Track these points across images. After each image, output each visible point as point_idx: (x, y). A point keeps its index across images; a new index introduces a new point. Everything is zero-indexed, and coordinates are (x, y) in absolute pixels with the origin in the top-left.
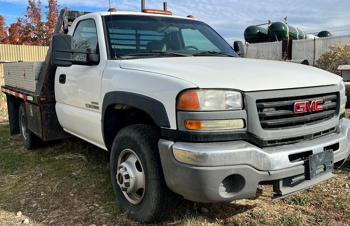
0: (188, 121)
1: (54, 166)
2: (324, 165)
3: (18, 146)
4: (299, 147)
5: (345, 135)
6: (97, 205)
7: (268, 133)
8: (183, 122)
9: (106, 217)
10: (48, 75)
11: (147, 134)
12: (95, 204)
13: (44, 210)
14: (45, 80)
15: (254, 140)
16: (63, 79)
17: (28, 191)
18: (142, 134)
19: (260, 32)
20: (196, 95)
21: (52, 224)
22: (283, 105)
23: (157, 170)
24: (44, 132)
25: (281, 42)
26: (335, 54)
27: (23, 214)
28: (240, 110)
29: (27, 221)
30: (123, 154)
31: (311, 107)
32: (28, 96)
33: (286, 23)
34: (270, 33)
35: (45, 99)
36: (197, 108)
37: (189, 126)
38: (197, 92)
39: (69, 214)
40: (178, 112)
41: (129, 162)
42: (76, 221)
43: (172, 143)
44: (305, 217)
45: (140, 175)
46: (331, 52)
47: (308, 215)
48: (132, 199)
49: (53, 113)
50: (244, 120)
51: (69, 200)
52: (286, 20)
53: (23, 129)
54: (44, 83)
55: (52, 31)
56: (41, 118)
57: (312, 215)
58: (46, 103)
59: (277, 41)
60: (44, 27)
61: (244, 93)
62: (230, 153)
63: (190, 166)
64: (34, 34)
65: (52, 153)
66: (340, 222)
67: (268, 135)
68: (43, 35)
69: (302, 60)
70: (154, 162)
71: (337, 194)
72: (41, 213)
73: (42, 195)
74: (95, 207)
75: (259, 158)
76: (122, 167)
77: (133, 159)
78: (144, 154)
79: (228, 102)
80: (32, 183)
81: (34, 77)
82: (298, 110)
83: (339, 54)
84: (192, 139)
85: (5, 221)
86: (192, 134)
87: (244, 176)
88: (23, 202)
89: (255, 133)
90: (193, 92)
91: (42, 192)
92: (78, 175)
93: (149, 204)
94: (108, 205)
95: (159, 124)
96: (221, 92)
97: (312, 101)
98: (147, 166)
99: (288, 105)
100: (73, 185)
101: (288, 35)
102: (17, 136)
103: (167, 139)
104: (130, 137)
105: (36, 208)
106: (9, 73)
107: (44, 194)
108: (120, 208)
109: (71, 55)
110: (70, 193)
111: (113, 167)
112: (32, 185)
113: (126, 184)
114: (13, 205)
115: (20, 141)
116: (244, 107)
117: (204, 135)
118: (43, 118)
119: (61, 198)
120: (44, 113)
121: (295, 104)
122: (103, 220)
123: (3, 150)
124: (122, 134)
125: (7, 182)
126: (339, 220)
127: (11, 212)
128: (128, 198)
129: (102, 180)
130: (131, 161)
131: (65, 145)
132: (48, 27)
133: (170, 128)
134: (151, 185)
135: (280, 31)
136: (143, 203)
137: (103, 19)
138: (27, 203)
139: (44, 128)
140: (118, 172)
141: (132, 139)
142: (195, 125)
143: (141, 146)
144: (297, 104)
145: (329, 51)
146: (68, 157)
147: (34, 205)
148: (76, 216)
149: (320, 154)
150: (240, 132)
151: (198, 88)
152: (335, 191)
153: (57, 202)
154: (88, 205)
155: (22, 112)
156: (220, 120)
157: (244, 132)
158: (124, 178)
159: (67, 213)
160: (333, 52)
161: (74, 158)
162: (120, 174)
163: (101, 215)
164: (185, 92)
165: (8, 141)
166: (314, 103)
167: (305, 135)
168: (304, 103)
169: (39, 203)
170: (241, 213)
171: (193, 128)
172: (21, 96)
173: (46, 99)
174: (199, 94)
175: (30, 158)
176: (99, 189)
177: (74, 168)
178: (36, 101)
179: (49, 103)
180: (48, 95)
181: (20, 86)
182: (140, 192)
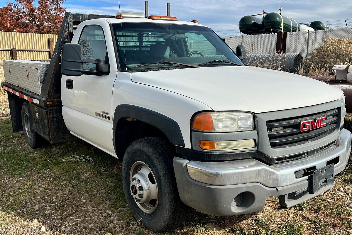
0: (202, 141)
1: (62, 169)
2: (326, 179)
3: (21, 144)
4: (304, 163)
5: (345, 148)
6: (110, 212)
7: (276, 151)
8: (198, 143)
9: (120, 225)
10: (54, 78)
11: (160, 148)
12: (107, 211)
13: (59, 217)
14: (51, 84)
15: (264, 159)
16: (70, 84)
17: (39, 195)
18: (155, 149)
19: (254, 23)
20: (211, 118)
21: (68, 232)
22: (291, 124)
23: (171, 184)
24: (51, 135)
25: (276, 34)
26: (329, 49)
27: (39, 221)
28: (251, 130)
29: (43, 229)
30: (135, 166)
31: (315, 124)
32: (33, 99)
33: (281, 14)
34: (265, 24)
35: (51, 103)
36: (211, 130)
37: (202, 146)
38: (211, 114)
39: (84, 222)
40: (193, 132)
41: (142, 173)
42: (91, 230)
43: (187, 161)
44: (305, 224)
45: (154, 187)
46: (324, 46)
47: (308, 221)
48: (144, 208)
49: (59, 116)
50: (255, 140)
51: (82, 207)
52: (280, 11)
53: (27, 128)
54: (50, 87)
55: (44, 17)
56: (48, 121)
57: (311, 221)
58: (53, 107)
59: (272, 33)
60: (37, 13)
61: (255, 114)
62: (242, 172)
63: (204, 184)
64: (26, 20)
65: (58, 153)
66: (337, 229)
67: (276, 153)
68: (36, 21)
69: (296, 54)
70: (167, 176)
71: (333, 198)
72: (56, 220)
73: (54, 200)
74: (108, 214)
75: (268, 176)
76: (135, 179)
77: (146, 171)
78: (157, 169)
79: (240, 123)
80: (43, 188)
81: (39, 80)
82: (304, 129)
83: (332, 48)
84: (206, 158)
85: (22, 229)
86: (206, 154)
87: (254, 193)
88: (36, 208)
89: (265, 152)
90: (207, 114)
91: (54, 198)
92: (87, 179)
93: (162, 215)
94: (120, 211)
95: (173, 142)
96: (234, 114)
97: (317, 119)
98: (161, 180)
99: (295, 124)
100: (84, 190)
101: (282, 26)
102: (19, 134)
103: (181, 156)
104: (144, 151)
105: (50, 215)
106: (10, 71)
107: (55, 199)
108: (132, 216)
109: (81, 66)
110: (82, 198)
111: (125, 177)
112: (42, 189)
113: (139, 195)
114: (27, 211)
115: (23, 139)
116: (255, 128)
117: (217, 155)
118: (50, 121)
119: (74, 205)
120: (50, 117)
121: (301, 124)
122: (117, 228)
123: (7, 148)
124: (135, 147)
125: (17, 186)
126: (336, 227)
127: (26, 218)
128: (141, 207)
129: (111, 184)
130: (144, 173)
131: (69, 144)
132: (40, 13)
133: (185, 146)
134: (165, 198)
135: (274, 22)
136: (156, 213)
137: (111, 27)
138: (41, 209)
139: (51, 131)
140: (132, 183)
141: (146, 153)
142: (209, 145)
143: (155, 161)
144: (304, 123)
145: (322, 44)
146: (75, 159)
147: (48, 212)
148: (91, 223)
149: (322, 169)
150: (251, 151)
151: (212, 111)
152: (331, 195)
153: (70, 209)
154: (101, 211)
155: (25, 111)
156: (233, 141)
157: (254, 151)
158: (138, 190)
159: (81, 221)
160: (326, 46)
161: (80, 159)
162: (133, 186)
163: (115, 223)
164: (199, 114)
165: (10, 138)
166: (318, 120)
167: (309, 151)
168: (310, 122)
169: (52, 209)
170: (245, 219)
171: (207, 148)
172: (25, 97)
173: (53, 102)
174: (214, 116)
175: (36, 158)
176: (109, 194)
177: (82, 170)
178: (43, 105)
179: (55, 106)
180: (54, 98)
181: (24, 86)
182: (153, 202)
